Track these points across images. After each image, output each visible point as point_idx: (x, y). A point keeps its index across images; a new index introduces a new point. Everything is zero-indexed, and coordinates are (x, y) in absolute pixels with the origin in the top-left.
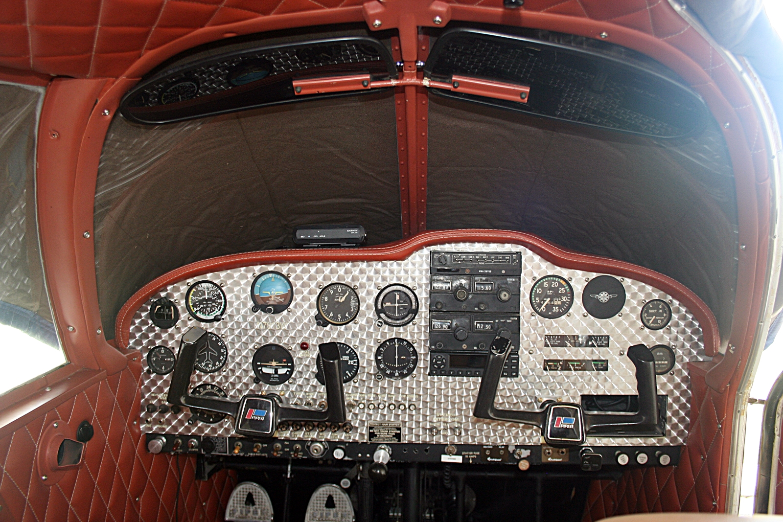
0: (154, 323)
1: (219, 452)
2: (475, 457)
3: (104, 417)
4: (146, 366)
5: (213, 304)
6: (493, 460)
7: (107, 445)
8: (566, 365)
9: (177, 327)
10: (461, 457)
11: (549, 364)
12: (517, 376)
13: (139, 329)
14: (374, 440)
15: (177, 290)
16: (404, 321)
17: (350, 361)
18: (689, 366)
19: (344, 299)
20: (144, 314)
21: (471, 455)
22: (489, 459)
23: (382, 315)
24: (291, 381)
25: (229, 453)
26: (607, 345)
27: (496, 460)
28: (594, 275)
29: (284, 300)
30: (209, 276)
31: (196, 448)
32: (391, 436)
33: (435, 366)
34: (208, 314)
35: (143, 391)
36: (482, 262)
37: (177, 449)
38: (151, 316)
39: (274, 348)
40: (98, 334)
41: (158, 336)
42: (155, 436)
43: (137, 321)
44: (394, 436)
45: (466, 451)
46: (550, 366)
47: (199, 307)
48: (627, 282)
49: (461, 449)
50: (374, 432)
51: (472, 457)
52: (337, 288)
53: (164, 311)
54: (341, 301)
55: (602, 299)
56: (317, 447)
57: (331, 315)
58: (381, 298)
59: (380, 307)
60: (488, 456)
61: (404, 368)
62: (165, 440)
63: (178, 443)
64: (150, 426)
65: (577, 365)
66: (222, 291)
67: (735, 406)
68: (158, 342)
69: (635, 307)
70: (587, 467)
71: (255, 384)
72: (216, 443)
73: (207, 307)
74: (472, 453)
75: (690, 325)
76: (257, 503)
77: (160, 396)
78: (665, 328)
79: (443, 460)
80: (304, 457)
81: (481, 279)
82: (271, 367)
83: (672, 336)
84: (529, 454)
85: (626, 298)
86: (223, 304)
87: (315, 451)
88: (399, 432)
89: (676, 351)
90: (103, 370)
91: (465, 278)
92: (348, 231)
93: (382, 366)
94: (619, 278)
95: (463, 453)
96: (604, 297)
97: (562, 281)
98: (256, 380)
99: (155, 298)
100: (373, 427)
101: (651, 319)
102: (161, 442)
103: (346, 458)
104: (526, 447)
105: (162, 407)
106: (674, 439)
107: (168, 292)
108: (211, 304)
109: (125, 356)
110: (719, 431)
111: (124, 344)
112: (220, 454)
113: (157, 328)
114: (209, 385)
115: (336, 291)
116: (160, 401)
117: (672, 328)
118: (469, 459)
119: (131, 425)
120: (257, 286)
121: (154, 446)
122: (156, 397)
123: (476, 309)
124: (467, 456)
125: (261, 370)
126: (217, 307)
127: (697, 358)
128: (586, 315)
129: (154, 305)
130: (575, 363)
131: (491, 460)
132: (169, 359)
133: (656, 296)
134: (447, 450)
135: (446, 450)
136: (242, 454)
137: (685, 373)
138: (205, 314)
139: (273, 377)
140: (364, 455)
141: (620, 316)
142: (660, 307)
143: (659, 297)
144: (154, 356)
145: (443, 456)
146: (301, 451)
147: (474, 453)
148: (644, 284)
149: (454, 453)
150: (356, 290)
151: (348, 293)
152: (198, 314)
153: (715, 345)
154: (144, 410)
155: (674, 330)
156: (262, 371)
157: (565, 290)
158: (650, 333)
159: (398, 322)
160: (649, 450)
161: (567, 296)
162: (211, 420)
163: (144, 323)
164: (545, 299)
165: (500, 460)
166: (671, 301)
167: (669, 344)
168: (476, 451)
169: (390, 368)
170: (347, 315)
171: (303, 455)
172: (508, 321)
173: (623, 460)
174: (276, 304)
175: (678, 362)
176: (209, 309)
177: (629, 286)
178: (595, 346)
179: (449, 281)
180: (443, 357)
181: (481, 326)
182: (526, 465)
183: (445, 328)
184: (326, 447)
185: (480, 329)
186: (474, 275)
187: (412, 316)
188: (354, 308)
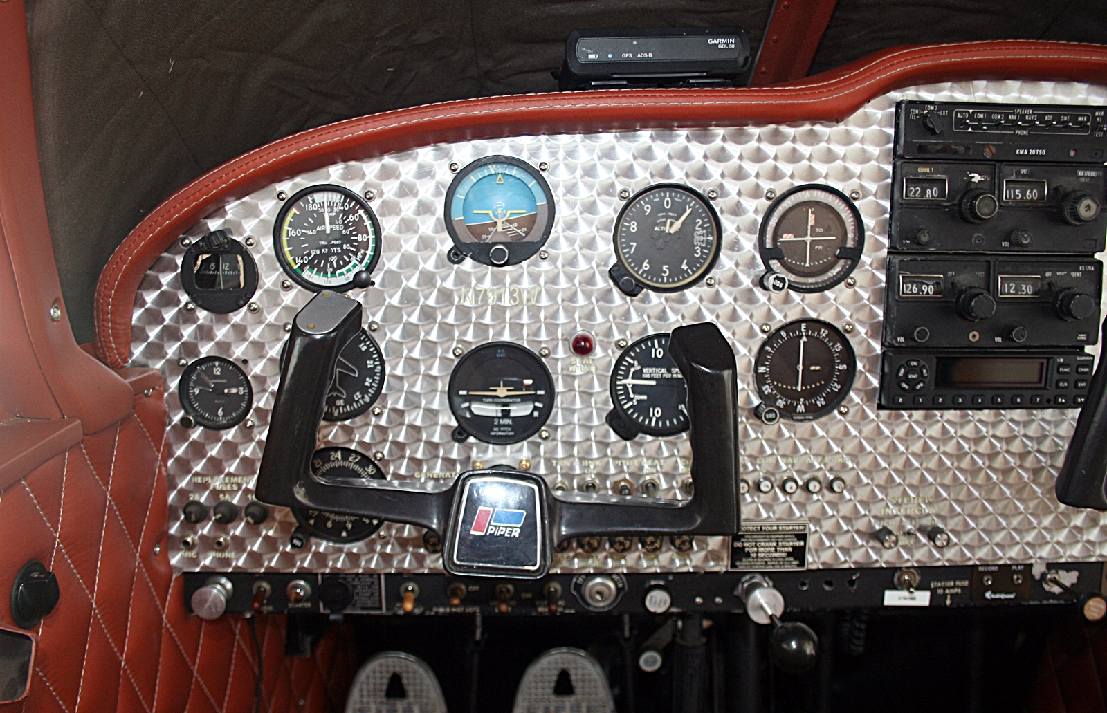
0: (193, 300)
1: (363, 608)
2: (959, 591)
3: (81, 545)
4: (176, 409)
5: (345, 247)
6: (998, 596)
7: (96, 615)
9: (254, 306)
10: (927, 594)
13: (153, 317)
14: (743, 566)
15: (253, 212)
16: (825, 277)
19: (678, 225)
20: (166, 279)
21: (949, 588)
22: (988, 595)
23: (775, 264)
24: (545, 434)
25: (388, 609)
27: (1003, 596)
29: (527, 233)
30: (335, 173)
31: (307, 600)
32: (784, 555)
33: (904, 385)
34: (333, 273)
35: (171, 472)
36: (1024, 128)
37: (262, 605)
38: (186, 280)
39: (501, 354)
40: (53, 320)
41: (205, 333)
42: (208, 576)
43: (150, 297)
44: (789, 554)
45: (938, 581)
47: (309, 255)
49: (927, 575)
50: (743, 548)
51: (952, 591)
52: (662, 199)
53: (217, 269)
54: (672, 231)
56: (599, 588)
57: (646, 266)
58: (773, 222)
59: (769, 245)
60: (988, 588)
61: (817, 393)
62: (229, 586)
63: (261, 593)
64: (192, 554)
66: (369, 212)
68: (205, 350)
71: (456, 445)
72: (355, 587)
73: (330, 254)
74: (952, 584)
76: (411, 694)
77: (217, 483)
79: (886, 603)
80: (567, 611)
81: (1018, 173)
82: (494, 400)
84: (1075, 581)
86: (371, 245)
87: (598, 597)
88: (802, 543)
90: (72, 419)
91: (980, 168)
92: (710, 41)
93: (766, 389)
95: (932, 585)
98: (459, 435)
99: (193, 235)
100: (742, 537)
102: (219, 590)
103: (674, 610)
104: (1068, 567)
105: (222, 509)
107: (229, 216)
108: (341, 246)
109: (126, 382)
111: (120, 354)
112: (365, 612)
113: (202, 315)
114: (336, 449)
115: (658, 208)
116: (215, 493)
118: (945, 596)
119: (147, 557)
120: (460, 195)
121: (206, 601)
122: (205, 486)
123: (1005, 244)
124: (940, 591)
125: (469, 408)
126: (356, 254)
129: (191, 255)
131: (993, 596)
132: (234, 391)
134: (900, 579)
135: (895, 580)
136: (417, 611)
138: (326, 273)
139: (499, 426)
140: (708, 598)
144: (197, 383)
145: (888, 594)
146: (561, 598)
147: (958, 583)
149: (914, 585)
150: (712, 202)
151: (689, 211)
152: (307, 275)
154: (177, 518)
156: (471, 413)
159: (811, 280)
162: (344, 534)
163: (167, 300)
165: (1012, 596)
168: (961, 579)
169: (785, 394)
170: (684, 267)
171: (565, 607)
172: (1074, 274)
174: (510, 241)
176: (334, 259)
179: (943, 177)
180: (922, 363)
181: (1009, 288)
182: (1100, 609)
183: (928, 293)
184: (620, 585)
185: (1009, 293)
186: (1002, 161)
187: (844, 266)
188: (702, 248)
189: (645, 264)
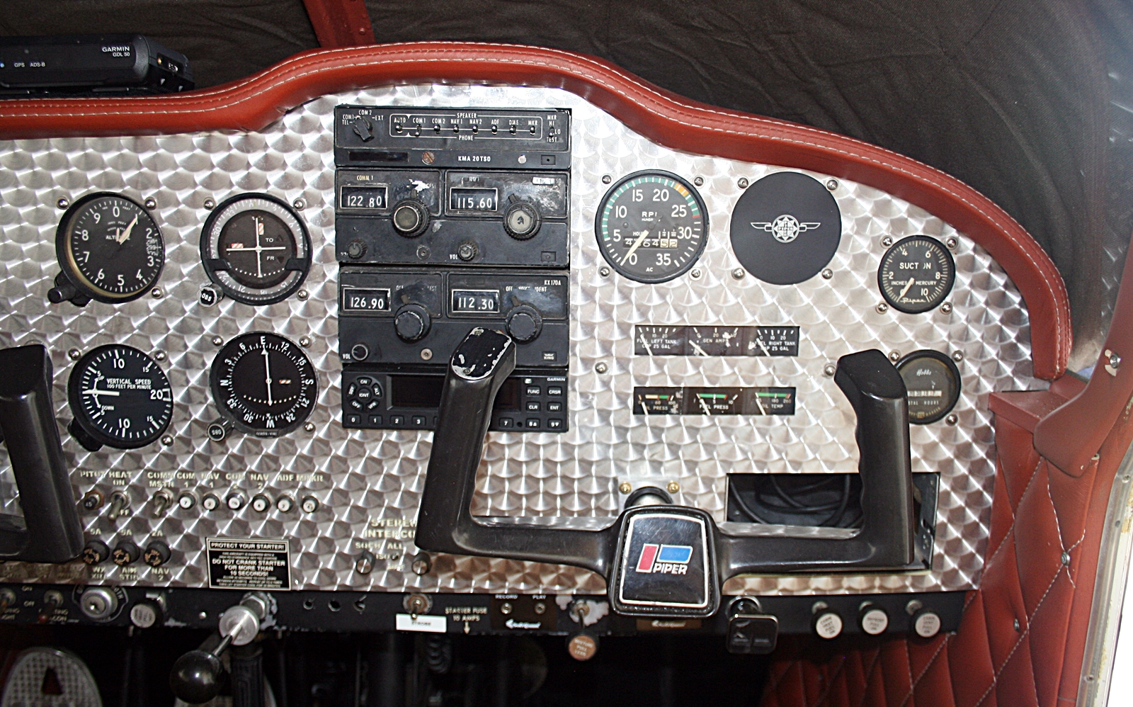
2: (478, 618)
6: (520, 625)
8: (690, 401)
10: (443, 620)
11: (648, 397)
12: (564, 428)
14: (224, 584)
16: (278, 289)
17: (153, 391)
18: (994, 404)
19: (127, 235)
21: (467, 615)
22: (510, 624)
23: (224, 276)
26: (793, 352)
27: (526, 626)
28: (760, 171)
32: (266, 574)
33: (355, 404)
36: (467, 133)
44: (270, 574)
45: (454, 607)
46: (648, 402)
48: (846, 190)
49: (441, 602)
50: (223, 565)
51: (470, 618)
52: (111, 207)
54: (122, 241)
55: (781, 233)
56: (97, 599)
57: (101, 275)
58: (217, 231)
59: (214, 255)
60: (508, 617)
61: (285, 408)
65: (719, 401)
67: (1109, 509)
69: (865, 256)
70: (742, 647)
74: (469, 610)
75: (999, 301)
76: (67, 690)
78: (937, 308)
79: (399, 627)
80: (71, 621)
81: (466, 180)
83: (954, 328)
84: (606, 613)
85: (843, 233)
87: (94, 609)
88: (283, 563)
89: (963, 364)
91: (424, 175)
92: (104, 49)
93: (232, 403)
94: (824, 180)
95: (447, 611)
96: (786, 228)
97: (679, 187)
100: (220, 553)
101: (903, 287)
103: (163, 625)
104: (596, 598)
106: (951, 576)
110: (1063, 570)
115: (107, 215)
117: (954, 309)
118: (462, 623)
123: (454, 257)
124: (457, 618)
127: (1013, 383)
128: (739, 273)
130: (715, 396)
131: (516, 625)
133: (918, 226)
134: (408, 602)
135: (405, 603)
137: (983, 420)
140: (212, 613)
141: (825, 277)
142: (928, 255)
143: (924, 230)
145: (399, 617)
146: (62, 608)
147: (475, 610)
148: (887, 196)
149: (426, 610)
150: (151, 212)
151: (135, 219)
153: (1061, 352)
155: (960, 314)
157: (688, 209)
158: (901, 320)
159: (263, 292)
160: (892, 603)
161: (693, 227)
164: (635, 234)
165: (537, 626)
166: (955, 241)
167: (948, 348)
168: (478, 606)
169: (253, 407)
170: (139, 276)
171: (67, 617)
172: (538, 289)
173: (829, 627)
175: (966, 393)
177: (852, 201)
178: (762, 354)
179: (384, 185)
180: (375, 381)
181: (468, 303)
182: (588, 648)
183: (377, 307)
184: (121, 596)
185: (467, 308)
186: (446, 168)
187: (296, 277)
188: (155, 257)
189: (100, 273)
